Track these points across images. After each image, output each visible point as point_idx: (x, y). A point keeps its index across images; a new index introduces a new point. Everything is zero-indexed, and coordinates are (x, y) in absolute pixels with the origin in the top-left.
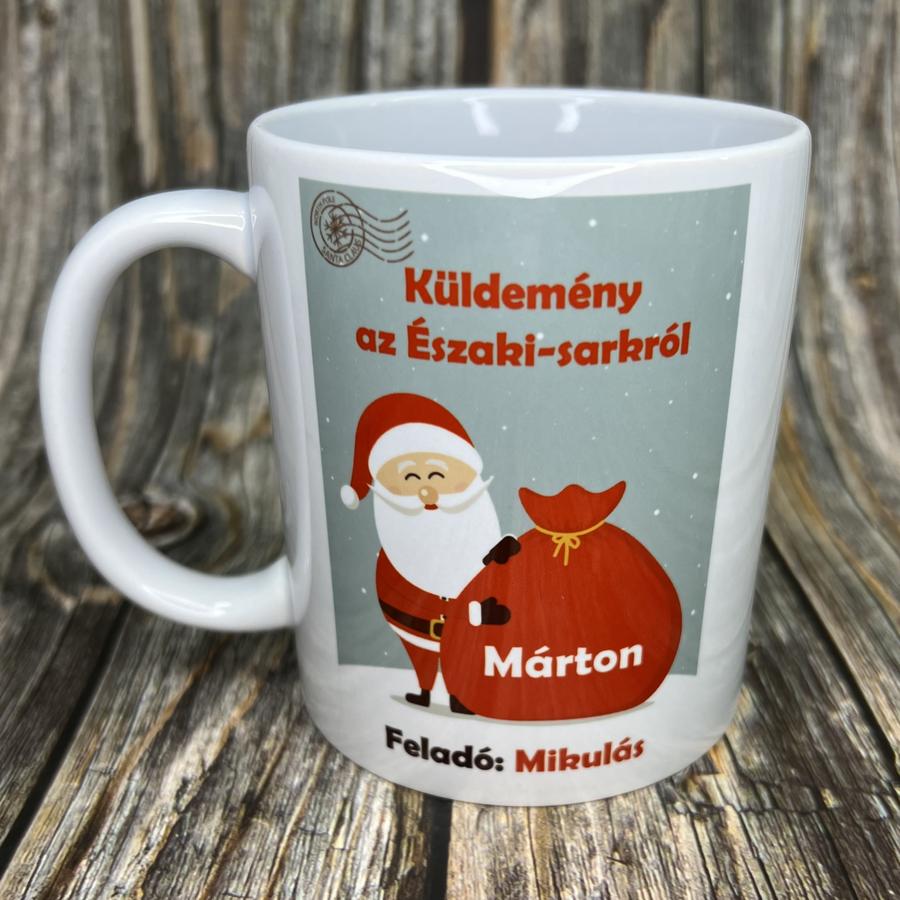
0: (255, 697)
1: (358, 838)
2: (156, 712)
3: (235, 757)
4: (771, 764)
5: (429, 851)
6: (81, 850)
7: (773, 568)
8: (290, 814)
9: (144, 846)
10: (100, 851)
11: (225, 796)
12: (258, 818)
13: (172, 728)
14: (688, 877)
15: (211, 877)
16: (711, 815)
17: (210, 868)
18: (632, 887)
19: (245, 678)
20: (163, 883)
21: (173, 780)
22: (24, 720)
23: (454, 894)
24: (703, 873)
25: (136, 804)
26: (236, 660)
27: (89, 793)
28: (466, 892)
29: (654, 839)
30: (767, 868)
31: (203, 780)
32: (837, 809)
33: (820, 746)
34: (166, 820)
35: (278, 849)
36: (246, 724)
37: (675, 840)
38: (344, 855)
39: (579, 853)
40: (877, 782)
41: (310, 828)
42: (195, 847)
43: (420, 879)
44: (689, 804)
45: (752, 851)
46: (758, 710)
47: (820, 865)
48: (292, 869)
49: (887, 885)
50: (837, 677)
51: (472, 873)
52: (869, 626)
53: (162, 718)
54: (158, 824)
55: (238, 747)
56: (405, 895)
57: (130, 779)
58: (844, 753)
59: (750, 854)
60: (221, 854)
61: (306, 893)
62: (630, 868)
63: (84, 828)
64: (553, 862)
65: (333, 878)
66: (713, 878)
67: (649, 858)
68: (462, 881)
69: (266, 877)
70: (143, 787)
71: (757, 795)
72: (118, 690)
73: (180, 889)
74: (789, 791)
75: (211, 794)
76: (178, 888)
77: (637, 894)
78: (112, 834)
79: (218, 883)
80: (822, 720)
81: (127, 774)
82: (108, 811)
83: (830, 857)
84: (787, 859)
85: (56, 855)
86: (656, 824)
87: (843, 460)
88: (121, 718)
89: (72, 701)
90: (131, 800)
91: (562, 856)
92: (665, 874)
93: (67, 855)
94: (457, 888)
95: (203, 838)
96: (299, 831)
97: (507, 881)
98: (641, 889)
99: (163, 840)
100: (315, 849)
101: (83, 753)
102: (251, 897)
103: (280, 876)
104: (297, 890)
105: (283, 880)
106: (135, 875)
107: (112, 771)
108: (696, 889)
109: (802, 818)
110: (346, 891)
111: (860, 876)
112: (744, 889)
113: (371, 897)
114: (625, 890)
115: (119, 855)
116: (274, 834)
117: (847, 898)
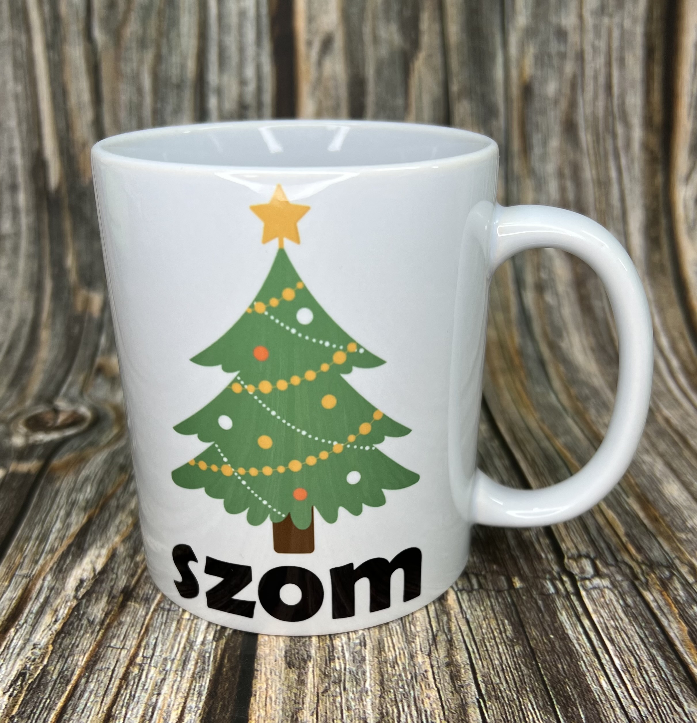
0: (131, 529)
2: (62, 539)
3: (116, 566)
4: (480, 563)
6: (11, 623)
8: (154, 599)
9: (54, 620)
10: (23, 624)
11: (109, 589)
12: (131, 602)
13: (73, 549)
14: (418, 629)
15: (99, 638)
17: (98, 632)
18: (381, 636)
19: (124, 517)
20: (66, 641)
21: (74, 580)
23: (262, 643)
24: (428, 626)
25: (48, 595)
26: (118, 507)
27: (15, 589)
28: (271, 642)
30: (471, 624)
31: (94, 580)
32: (521, 588)
33: (514, 551)
34: (69, 604)
35: (145, 620)
36: (124, 546)
38: (190, 622)
40: (550, 573)
41: (167, 607)
42: (89, 620)
45: (462, 613)
47: (506, 622)
48: (154, 631)
49: (549, 632)
53: (66, 543)
54: (63, 606)
55: (118, 559)
56: (230, 644)
57: (44, 580)
58: (530, 555)
59: (461, 616)
60: (106, 623)
61: (163, 645)
63: (13, 610)
65: (182, 637)
66: (435, 629)
69: (136, 636)
70: (53, 584)
71: (470, 581)
72: (35, 526)
73: (78, 645)
74: (491, 578)
75: (100, 589)
76: (76, 644)
77: (383, 640)
78: (32, 613)
79: (103, 641)
80: (518, 536)
81: (42, 577)
82: (29, 599)
83: (513, 617)
84: (485, 618)
88: (37, 543)
90: (45, 592)
92: (404, 629)
94: (265, 640)
95: (94, 615)
96: (160, 609)
98: (387, 637)
99: (66, 616)
100: (170, 619)
101: (11, 564)
102: (126, 648)
103: (146, 635)
104: (157, 644)
105: (148, 638)
106: (47, 637)
107: (32, 575)
108: (423, 636)
109: (498, 594)
110: (190, 643)
111: (532, 627)
112: (454, 635)
113: (207, 647)
114: (376, 639)
115: (37, 625)
116: (142, 611)
117: (523, 640)
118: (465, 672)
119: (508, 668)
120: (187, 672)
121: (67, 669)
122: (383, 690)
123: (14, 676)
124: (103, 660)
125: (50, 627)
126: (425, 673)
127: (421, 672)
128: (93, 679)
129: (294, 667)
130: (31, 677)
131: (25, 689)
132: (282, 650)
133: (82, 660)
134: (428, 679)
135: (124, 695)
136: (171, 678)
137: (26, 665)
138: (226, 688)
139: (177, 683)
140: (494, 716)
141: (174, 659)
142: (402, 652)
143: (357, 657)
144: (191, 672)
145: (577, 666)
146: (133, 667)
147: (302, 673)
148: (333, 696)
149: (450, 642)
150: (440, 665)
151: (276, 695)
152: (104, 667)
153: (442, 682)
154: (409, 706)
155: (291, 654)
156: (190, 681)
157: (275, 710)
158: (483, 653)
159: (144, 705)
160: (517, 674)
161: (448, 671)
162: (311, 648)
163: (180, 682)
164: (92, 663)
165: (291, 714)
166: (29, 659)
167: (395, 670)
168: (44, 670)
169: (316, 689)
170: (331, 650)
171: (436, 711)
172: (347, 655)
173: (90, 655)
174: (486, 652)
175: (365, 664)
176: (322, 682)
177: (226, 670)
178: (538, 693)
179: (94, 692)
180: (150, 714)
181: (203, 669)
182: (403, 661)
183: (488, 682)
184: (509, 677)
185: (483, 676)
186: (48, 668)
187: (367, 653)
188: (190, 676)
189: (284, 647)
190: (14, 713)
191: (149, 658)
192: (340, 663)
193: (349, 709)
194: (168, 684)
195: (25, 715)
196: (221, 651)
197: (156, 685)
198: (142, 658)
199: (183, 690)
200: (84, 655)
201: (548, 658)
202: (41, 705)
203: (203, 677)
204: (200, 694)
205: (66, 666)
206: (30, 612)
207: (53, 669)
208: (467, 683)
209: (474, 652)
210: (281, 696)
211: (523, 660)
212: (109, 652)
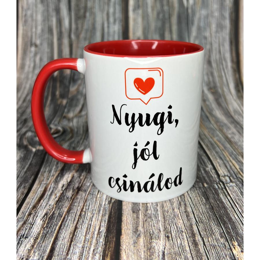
0: (78, 168)
1: (102, 196)
2: (56, 172)
3: (74, 180)
6: (41, 198)
8: (87, 191)
9: (55, 197)
10: (45, 198)
11: (73, 187)
12: (80, 191)
13: (60, 175)
14: (175, 200)
15: (70, 202)
17: (70, 201)
20: (60, 204)
21: (61, 184)
22: (26, 174)
24: (178, 200)
25: (53, 189)
27: (42, 188)
28: (126, 205)
30: (191, 198)
31: (68, 184)
32: (207, 187)
33: (204, 175)
34: (60, 192)
35: (85, 197)
36: (76, 174)
38: (100, 198)
41: (92, 193)
42: (67, 197)
43: (116, 203)
47: (203, 198)
48: (88, 201)
49: (217, 201)
50: (208, 161)
52: (215, 151)
54: (58, 193)
55: (75, 178)
56: (113, 205)
57: (51, 185)
59: (188, 196)
60: (73, 198)
61: (92, 205)
63: (42, 194)
65: (97, 203)
66: (180, 200)
69: (83, 202)
70: (54, 186)
72: (47, 167)
74: (197, 184)
75: (70, 187)
76: (63, 204)
77: (164, 204)
79: (72, 204)
80: (204, 170)
81: (50, 184)
82: (46, 191)
84: (196, 197)
85: (36, 199)
88: (48, 173)
89: (36, 170)
93: (38, 199)
95: (68, 195)
96: (89, 194)
99: (59, 196)
100: (93, 197)
101: (40, 180)
102: (80, 206)
104: (90, 205)
105: (86, 203)
106: (54, 202)
107: (47, 183)
108: (176, 203)
109: (199, 189)
110: (100, 205)
111: (211, 199)
112: (186, 202)
113: (106, 206)
115: (50, 199)
116: (84, 194)
117: (209, 204)
118: (191, 214)
119: (205, 213)
120: (100, 214)
121: (61, 212)
122: (165, 220)
123: (44, 215)
124: (72, 210)
125: (54, 199)
127: (177, 214)
128: (70, 216)
129: (135, 213)
130: (49, 215)
131: (48, 219)
132: (130, 207)
133: (66, 210)
134: (179, 216)
135: (80, 221)
136: (95, 216)
137: (47, 211)
138: (113, 219)
139: (97, 217)
140: (201, 228)
141: (96, 210)
142: (170, 208)
143: (155, 209)
144: (102, 214)
145: (227, 212)
146: (83, 212)
147: (138, 215)
148: (148, 222)
149: (185, 204)
150: (182, 212)
151: (130, 222)
152: (73, 212)
153: (184, 218)
154: (173, 225)
155: (134, 208)
156: (101, 217)
157: (130, 227)
159: (87, 224)
160: (208, 215)
161: (185, 214)
162: (140, 207)
163: (98, 217)
164: (69, 210)
165: (135, 228)
166: (48, 209)
167: (168, 214)
168: (53, 213)
169: (143, 220)
170: (147, 207)
171: (183, 227)
172: (152, 209)
173: (68, 208)
174: (197, 208)
175: (158, 212)
176: (145, 218)
177: (113, 214)
178: (215, 220)
179: (70, 220)
180: (89, 227)
181: (105, 213)
182: (171, 211)
183: (199, 217)
184: (205, 216)
185: (197, 215)
186: (55, 212)
187: (159, 208)
190: (45, 227)
191: (87, 209)
193: (154, 226)
194: (94, 218)
195: (48, 227)
196: (111, 208)
197: (91, 218)
198: (85, 209)
199: (99, 220)
200: (66, 208)
201: (217, 209)
202: (53, 224)
203: (106, 216)
204: (105, 221)
205: (60, 211)
206: (47, 195)
208: (192, 218)
209: (193, 208)
210: (132, 222)
211: (209, 210)
212: (74, 207)
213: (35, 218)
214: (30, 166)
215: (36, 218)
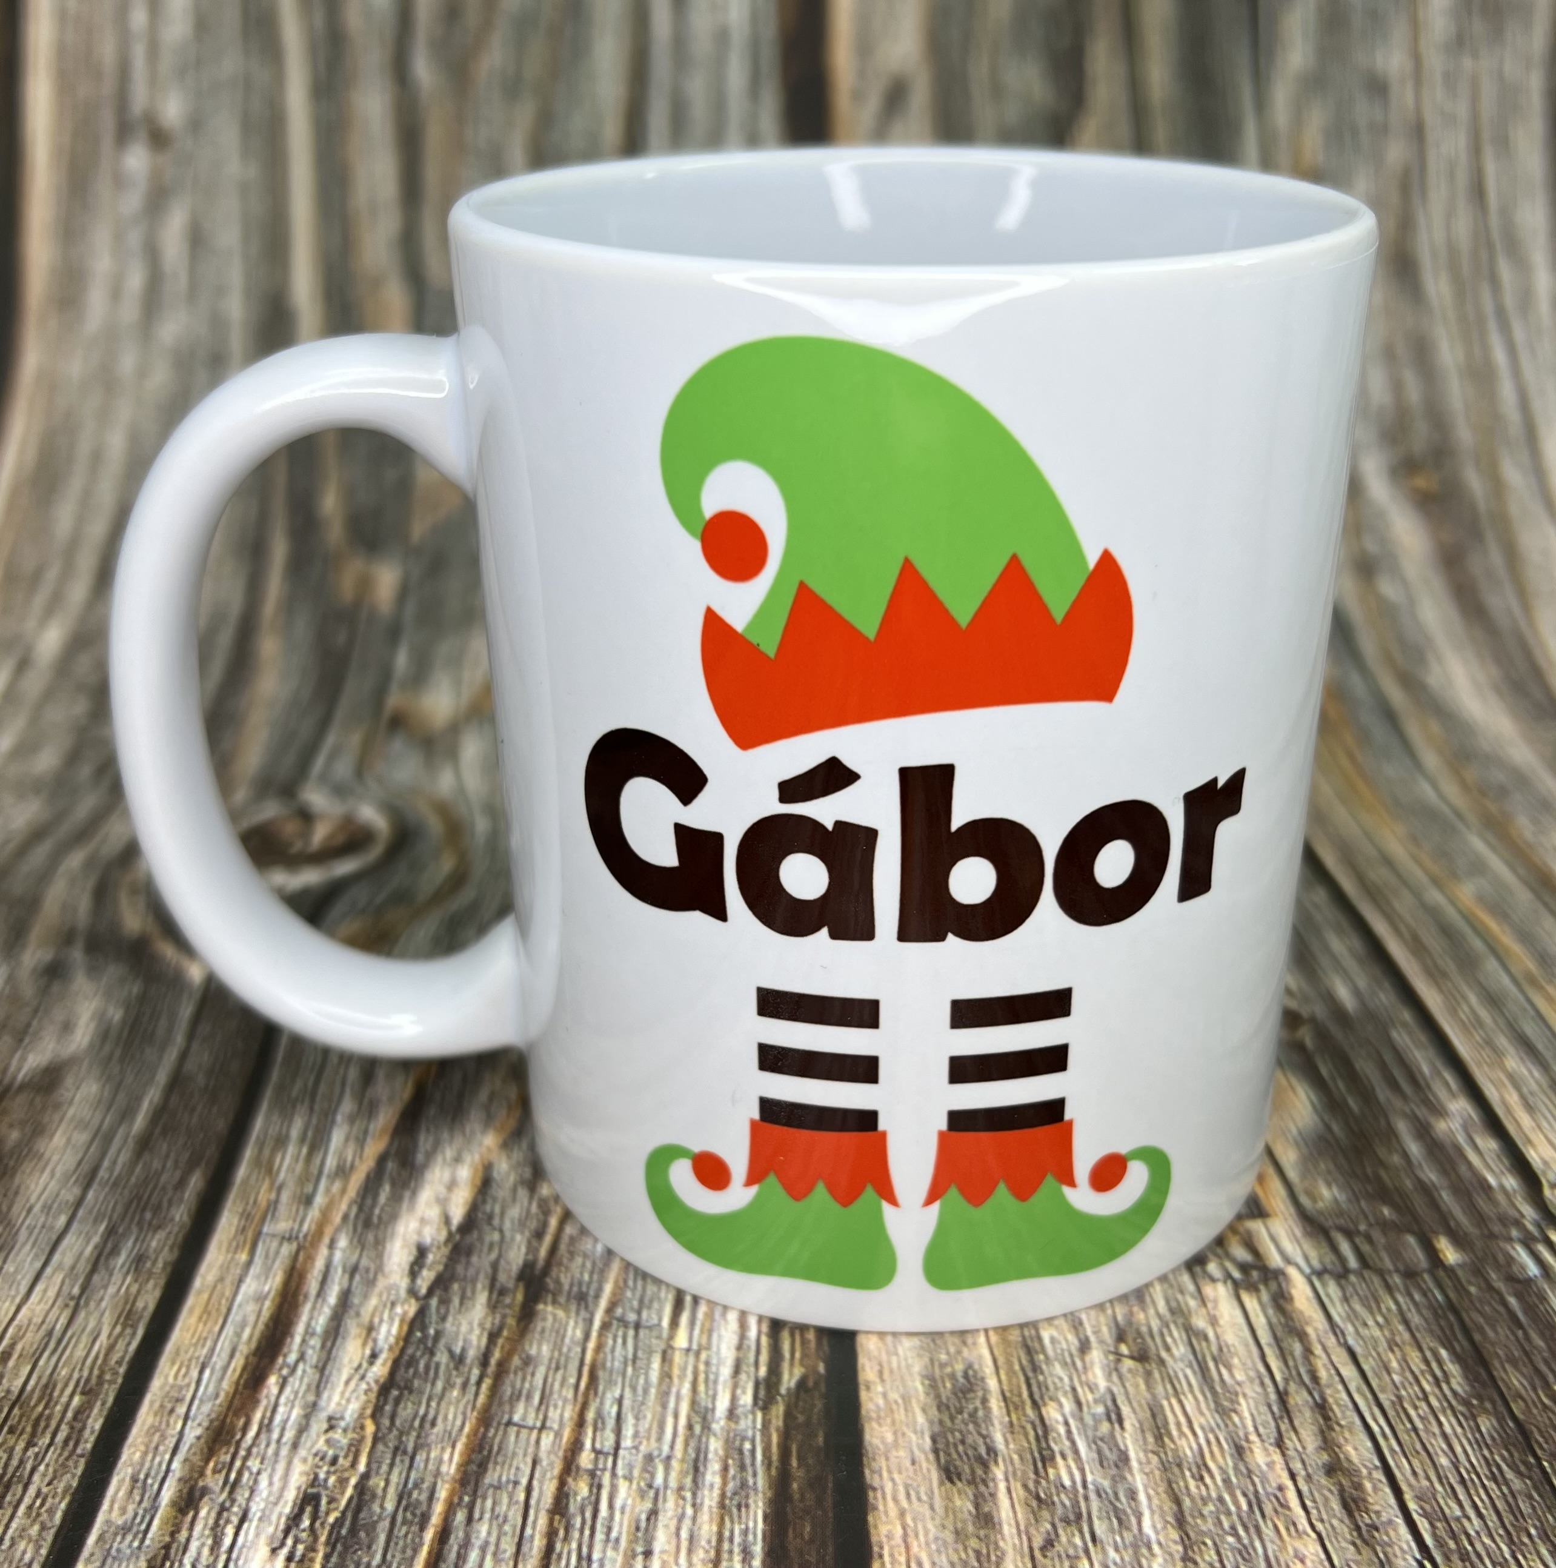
1: (710, 1332)
2: (361, 1142)
3: (497, 1209)
4: (1349, 1200)
5: (826, 1348)
6: (267, 1360)
7: (1320, 895)
8: (597, 1296)
9: (368, 1352)
10: (296, 1363)
11: (489, 1270)
12: (546, 1303)
13: (390, 1165)
14: (1240, 1376)
15: (482, 1399)
16: (1265, 1280)
17: (479, 1383)
18: (1154, 1396)
20: (405, 1408)
21: (403, 1247)
22: (146, 1157)
23: (874, 1415)
24: (1262, 1369)
25: (345, 1285)
27: (267, 1270)
28: (892, 1411)
29: (1180, 1321)
30: (1361, 1360)
31: (450, 1246)
32: (1458, 1265)
33: (1423, 1171)
34: (399, 1310)
35: (584, 1351)
36: (509, 1157)
37: (1214, 1321)
38: (691, 1359)
39: (1064, 1346)
40: (1518, 1223)
41: (632, 1317)
42: (451, 1353)
43: (816, 1394)
44: (1229, 1265)
45: (1335, 1334)
46: (1322, 1120)
47: (1444, 1353)
48: (611, 1383)
50: (1439, 1064)
51: (898, 1383)
52: (1480, 984)
53: (372, 1151)
54: (386, 1316)
55: (501, 1192)
56: (796, 1418)
57: (332, 1246)
58: (1462, 1181)
59: (1333, 1339)
60: (493, 1361)
61: (637, 1418)
62: (1147, 1365)
63: (267, 1325)
64: (1024, 1362)
65: (678, 1398)
66: (1278, 1377)
67: (1175, 1351)
68: (885, 1395)
69: (570, 1395)
70: (354, 1258)
71: (1335, 1249)
72: (294, 1107)
73: (435, 1419)
74: (1383, 1241)
75: (466, 1269)
76: (431, 1416)
77: (1162, 1407)
78: (313, 1334)
79: (494, 1408)
80: (1424, 1132)
81: (326, 1240)
82: (301, 1298)
83: (1456, 1339)
84: (1392, 1345)
85: (225, 1369)
86: (1179, 1297)
87: (1414, 730)
88: (305, 1150)
89: (221, 1125)
90: (337, 1280)
91: (1037, 1353)
92: (1204, 1377)
93: (244, 1369)
94: (878, 1406)
95: (461, 1337)
96: (615, 1322)
97: (955, 1394)
98: (1168, 1399)
99: (397, 1343)
100: (644, 1351)
101: (249, 1208)
102: (551, 1428)
103: (592, 1392)
104: (623, 1416)
105: (598, 1400)
106: (357, 1398)
107: (301, 1235)
108: (1254, 1395)
109: (1408, 1282)
110: (702, 1415)
111: (1507, 1366)
112: (1328, 1391)
113: (745, 1424)
114: (1143, 1402)
115: (328, 1367)
116: (575, 1328)
117: (1493, 1403)
118: (1375, 1489)
119: (1474, 1477)
120: (706, 1492)
121: (416, 1485)
122: (1186, 1541)
123: (290, 1504)
124: (500, 1459)
125: (361, 1371)
126: (1279, 1494)
127: (1270, 1490)
128: (482, 1514)
129: (960, 1480)
130: (333, 1506)
131: (323, 1539)
132: (922, 1433)
133: (450, 1463)
134: (1289, 1508)
135: (565, 1556)
136: (669, 1507)
137: (316, 1476)
138: (807, 1537)
139: (687, 1522)
141: (669, 1458)
142: (1211, 1437)
143: (1106, 1451)
144: (716, 1492)
146: (575, 1479)
147: (982, 1495)
148: (1068, 1556)
149: (1322, 1408)
150: (1310, 1470)
151: (930, 1556)
152: (504, 1479)
153: (1325, 1517)
155: (947, 1444)
156: (716, 1517)
158: (1407, 1438)
160: (1498, 1493)
161: (1332, 1488)
162: (991, 1428)
163: (694, 1519)
164: (474, 1467)
166: (322, 1459)
167: (1206, 1485)
168: (362, 1488)
169: (1024, 1538)
170: (1040, 1432)
172: (1082, 1447)
173: (467, 1445)
174: (1413, 1434)
175: (1130, 1470)
176: (1037, 1521)
177: (800, 1488)
179: (491, 1548)
181: (744, 1485)
182: (1221, 1461)
183: (1436, 1516)
184: (1482, 1500)
185: (1419, 1498)
186: (371, 1483)
187: (1130, 1440)
188: (714, 1504)
189: (926, 1426)
191: (608, 1454)
192: (1068, 1467)
194: (666, 1526)
196: (779, 1436)
197: (638, 1529)
198: (593, 1456)
199: (703, 1543)
200: (453, 1447)
203: (747, 1506)
204: (746, 1554)
205: (413, 1475)
206: (309, 1332)
207: (382, 1484)
208: (1384, 1517)
209: (1384, 1435)
210: (944, 1558)
211: (1505, 1453)
212: (512, 1438)
213: (230, 1531)
214: (174, 1099)
215: (236, 1534)
